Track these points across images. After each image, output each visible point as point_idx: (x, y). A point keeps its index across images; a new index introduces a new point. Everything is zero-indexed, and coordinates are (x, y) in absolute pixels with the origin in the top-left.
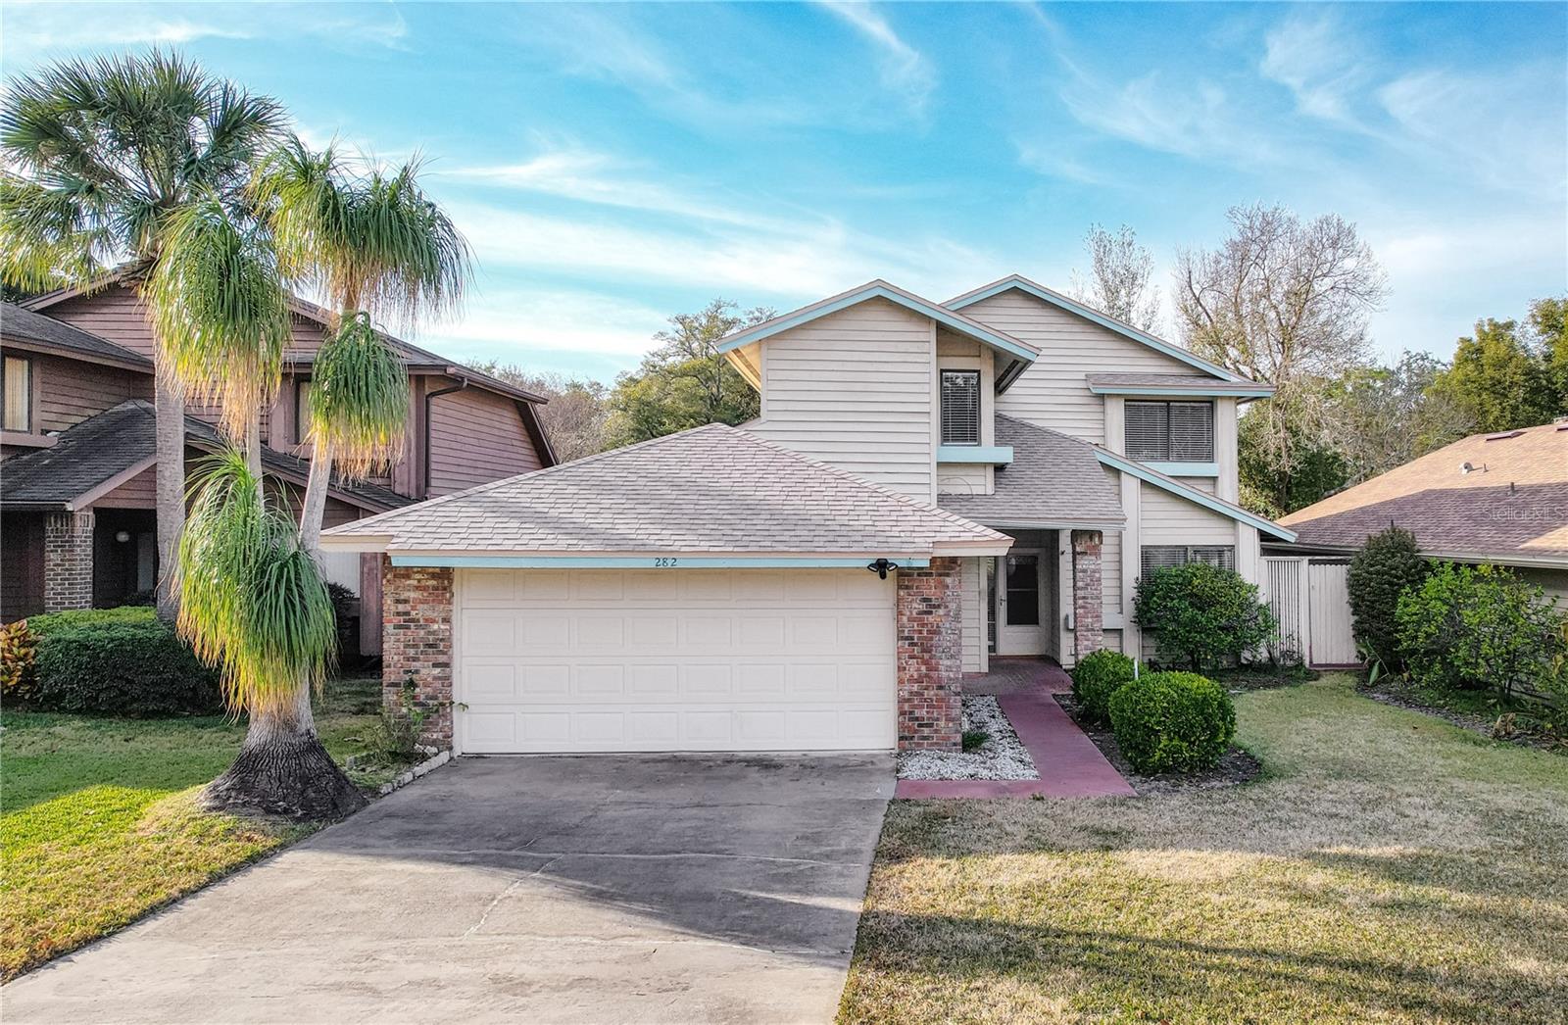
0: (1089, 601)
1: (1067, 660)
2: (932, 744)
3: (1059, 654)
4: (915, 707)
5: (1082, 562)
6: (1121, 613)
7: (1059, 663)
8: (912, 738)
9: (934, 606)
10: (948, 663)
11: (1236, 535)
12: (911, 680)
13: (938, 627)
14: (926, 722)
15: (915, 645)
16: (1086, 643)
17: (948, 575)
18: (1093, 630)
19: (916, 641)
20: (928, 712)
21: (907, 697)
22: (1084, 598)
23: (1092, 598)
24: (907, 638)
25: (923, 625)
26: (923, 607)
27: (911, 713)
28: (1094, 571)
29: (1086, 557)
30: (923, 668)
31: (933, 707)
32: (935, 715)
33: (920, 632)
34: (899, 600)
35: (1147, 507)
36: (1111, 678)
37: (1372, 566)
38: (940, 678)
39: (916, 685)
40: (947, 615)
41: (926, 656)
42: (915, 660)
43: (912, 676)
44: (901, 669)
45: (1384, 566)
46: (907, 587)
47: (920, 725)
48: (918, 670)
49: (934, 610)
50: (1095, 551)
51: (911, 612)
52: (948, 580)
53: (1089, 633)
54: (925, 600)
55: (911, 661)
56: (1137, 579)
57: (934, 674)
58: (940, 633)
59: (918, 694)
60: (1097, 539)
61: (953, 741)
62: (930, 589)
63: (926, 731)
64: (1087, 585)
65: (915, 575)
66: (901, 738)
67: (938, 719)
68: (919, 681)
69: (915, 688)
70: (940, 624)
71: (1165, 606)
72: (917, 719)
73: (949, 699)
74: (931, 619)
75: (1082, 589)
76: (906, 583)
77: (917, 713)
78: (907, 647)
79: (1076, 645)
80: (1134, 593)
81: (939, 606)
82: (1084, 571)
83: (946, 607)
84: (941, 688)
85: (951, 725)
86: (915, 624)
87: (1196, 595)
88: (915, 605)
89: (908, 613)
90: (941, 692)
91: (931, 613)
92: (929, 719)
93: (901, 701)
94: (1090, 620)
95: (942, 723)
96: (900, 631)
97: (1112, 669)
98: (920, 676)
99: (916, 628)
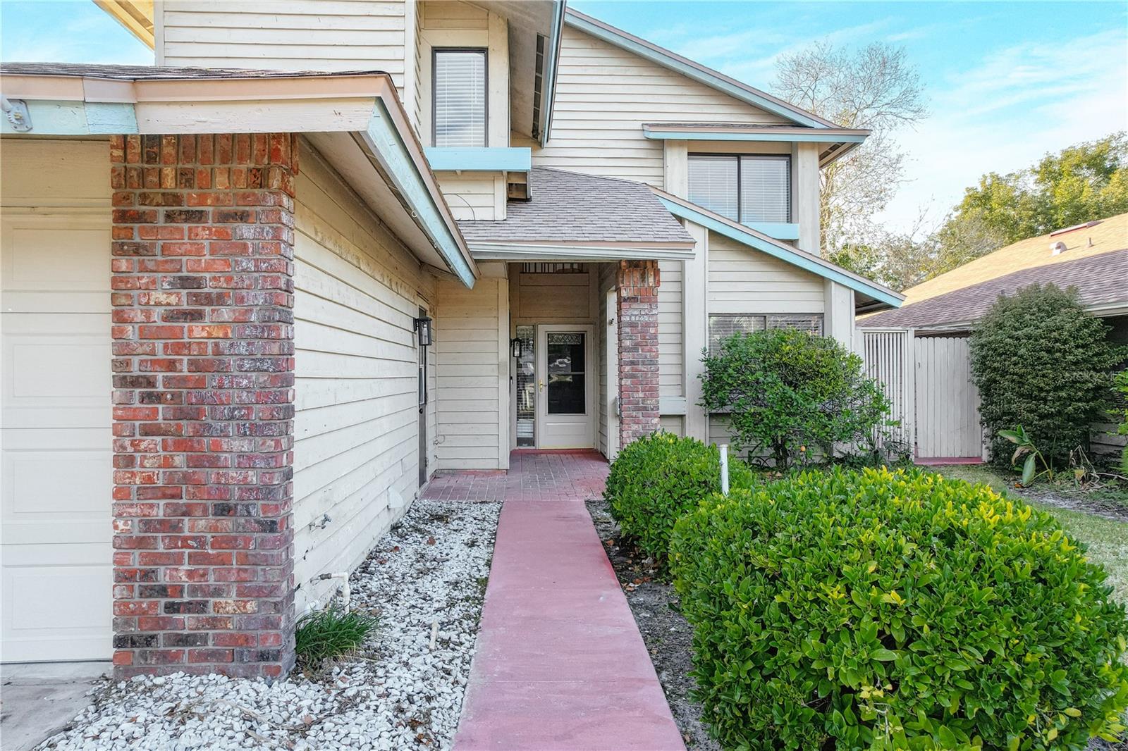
0: (640, 367)
1: (612, 452)
2: (205, 656)
3: (606, 446)
4: (157, 559)
5: (630, 312)
6: (683, 395)
7: (605, 457)
8: (149, 640)
9: (209, 299)
10: (245, 446)
11: (827, 300)
12: (148, 490)
13: (218, 352)
14: (186, 598)
15: (159, 398)
16: (635, 427)
17: (243, 217)
18: (645, 408)
19: (160, 388)
20: (190, 574)
21: (136, 533)
22: (632, 363)
23: (643, 363)
24: (135, 382)
25: (180, 348)
26: (180, 300)
27: (146, 575)
28: (647, 325)
29: (635, 306)
30: (179, 459)
31: (207, 559)
32: (212, 580)
33: (171, 365)
34: (119, 283)
35: (716, 266)
36: (674, 481)
37: (1016, 329)
38: (223, 489)
39: (162, 502)
40: (241, 321)
41: (187, 428)
42: (159, 439)
43: (149, 479)
44: (124, 461)
45: (1038, 327)
46: (137, 250)
47: (171, 608)
48: (167, 463)
49: (207, 309)
50: (648, 298)
51: (148, 315)
52: (246, 231)
53: (640, 414)
54: (185, 282)
55: (147, 442)
56: (705, 350)
57: (209, 476)
58: (222, 368)
59: (164, 525)
60: (651, 279)
61: (260, 648)
62: (199, 254)
63: (187, 621)
64: (637, 344)
65: (161, 218)
66: (120, 642)
67: (218, 592)
68: (171, 494)
69: (160, 510)
70: (224, 344)
71: (743, 382)
72: (163, 591)
73: (247, 541)
74: (198, 330)
75: (629, 350)
76: (137, 240)
77: (164, 576)
78: (137, 405)
79: (621, 431)
80: (701, 368)
81: (220, 300)
82: (633, 325)
83: (241, 300)
84: (224, 510)
85: (251, 606)
86: (159, 345)
87: (786, 365)
88: (160, 296)
89: (140, 317)
90: (227, 523)
91: (196, 316)
92: (194, 590)
93: (125, 543)
94: (641, 395)
95: (229, 602)
96: (120, 364)
97: (675, 465)
98: (170, 479)
99: (161, 355)
